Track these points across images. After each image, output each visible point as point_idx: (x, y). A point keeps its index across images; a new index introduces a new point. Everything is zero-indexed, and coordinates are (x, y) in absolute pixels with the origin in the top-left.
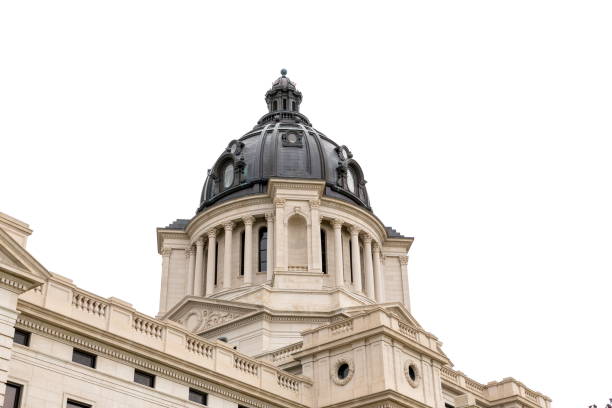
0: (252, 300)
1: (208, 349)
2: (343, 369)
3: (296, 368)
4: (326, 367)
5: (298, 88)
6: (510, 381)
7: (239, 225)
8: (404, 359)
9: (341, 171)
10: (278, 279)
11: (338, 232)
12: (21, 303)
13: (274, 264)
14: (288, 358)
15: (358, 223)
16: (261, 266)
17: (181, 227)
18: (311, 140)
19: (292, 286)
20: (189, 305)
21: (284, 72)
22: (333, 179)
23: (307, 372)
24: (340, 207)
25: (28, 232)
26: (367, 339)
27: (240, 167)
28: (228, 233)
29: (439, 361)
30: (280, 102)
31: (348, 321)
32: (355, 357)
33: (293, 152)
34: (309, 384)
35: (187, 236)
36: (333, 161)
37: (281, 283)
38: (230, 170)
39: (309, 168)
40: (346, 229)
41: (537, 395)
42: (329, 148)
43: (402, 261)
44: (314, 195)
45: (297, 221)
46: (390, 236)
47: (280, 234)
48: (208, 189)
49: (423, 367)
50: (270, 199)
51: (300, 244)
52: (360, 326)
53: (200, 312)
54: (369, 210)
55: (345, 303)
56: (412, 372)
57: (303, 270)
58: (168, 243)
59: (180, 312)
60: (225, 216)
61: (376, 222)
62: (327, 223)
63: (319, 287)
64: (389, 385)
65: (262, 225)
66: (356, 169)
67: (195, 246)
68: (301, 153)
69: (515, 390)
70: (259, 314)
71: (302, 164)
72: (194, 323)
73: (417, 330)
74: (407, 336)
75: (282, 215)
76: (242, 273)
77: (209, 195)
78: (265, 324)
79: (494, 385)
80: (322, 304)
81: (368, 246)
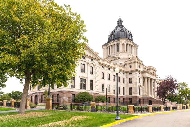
0: (118, 56)
1: (110, 63)
2: (131, 66)
3: (124, 66)
4: (128, 66)
5: (122, 20)
6: (151, 66)
7: (114, 45)
8: (139, 65)
9: (129, 35)
10: (121, 53)
11: (129, 45)
12: (99, 62)
13: (120, 51)
14: (123, 64)
15: (131, 44)
16: (118, 51)
17: (105, 45)
18: (125, 30)
19: (123, 54)
20: (108, 57)
21: (120, 17)
22: (128, 37)
23: (126, 66)
24: (129, 42)
25: (98, 54)
26: (134, 63)
27: (114, 35)
28: (113, 46)
29: (142, 65)
30: (119, 23)
31: (132, 60)
32: (132, 65)
33: (122, 32)
34: (126, 68)
35: (106, 46)
36: (128, 34)
37: (121, 54)
38: (113, 36)
39: (125, 36)
40: (130, 45)
41: (154, 68)
42: (127, 31)
43: (137, 49)
44: (126, 40)
45: (123, 44)
46: (136, 45)
47: (121, 46)
48: (109, 39)
49: (141, 66)
50: (119, 41)
51: (124, 48)
52: (133, 61)
53: (110, 58)
54: (133, 41)
55: (130, 57)
56: (139, 67)
57: (124, 52)
58: (104, 47)
59: (106, 58)
60: (113, 43)
61: (133, 43)
62: (127, 44)
63: (126, 54)
64: (137, 69)
65: (118, 44)
66: (131, 35)
67: (108, 48)
68: (124, 33)
69: (151, 68)
70: (119, 58)
71: (124, 35)
72: (109, 59)
73: (140, 61)
74: (139, 62)
75: (121, 44)
76: (115, 52)
77: (109, 40)
78: (119, 60)
79: (149, 67)
80: (127, 57)
81: (131, 46)
